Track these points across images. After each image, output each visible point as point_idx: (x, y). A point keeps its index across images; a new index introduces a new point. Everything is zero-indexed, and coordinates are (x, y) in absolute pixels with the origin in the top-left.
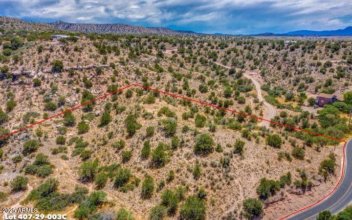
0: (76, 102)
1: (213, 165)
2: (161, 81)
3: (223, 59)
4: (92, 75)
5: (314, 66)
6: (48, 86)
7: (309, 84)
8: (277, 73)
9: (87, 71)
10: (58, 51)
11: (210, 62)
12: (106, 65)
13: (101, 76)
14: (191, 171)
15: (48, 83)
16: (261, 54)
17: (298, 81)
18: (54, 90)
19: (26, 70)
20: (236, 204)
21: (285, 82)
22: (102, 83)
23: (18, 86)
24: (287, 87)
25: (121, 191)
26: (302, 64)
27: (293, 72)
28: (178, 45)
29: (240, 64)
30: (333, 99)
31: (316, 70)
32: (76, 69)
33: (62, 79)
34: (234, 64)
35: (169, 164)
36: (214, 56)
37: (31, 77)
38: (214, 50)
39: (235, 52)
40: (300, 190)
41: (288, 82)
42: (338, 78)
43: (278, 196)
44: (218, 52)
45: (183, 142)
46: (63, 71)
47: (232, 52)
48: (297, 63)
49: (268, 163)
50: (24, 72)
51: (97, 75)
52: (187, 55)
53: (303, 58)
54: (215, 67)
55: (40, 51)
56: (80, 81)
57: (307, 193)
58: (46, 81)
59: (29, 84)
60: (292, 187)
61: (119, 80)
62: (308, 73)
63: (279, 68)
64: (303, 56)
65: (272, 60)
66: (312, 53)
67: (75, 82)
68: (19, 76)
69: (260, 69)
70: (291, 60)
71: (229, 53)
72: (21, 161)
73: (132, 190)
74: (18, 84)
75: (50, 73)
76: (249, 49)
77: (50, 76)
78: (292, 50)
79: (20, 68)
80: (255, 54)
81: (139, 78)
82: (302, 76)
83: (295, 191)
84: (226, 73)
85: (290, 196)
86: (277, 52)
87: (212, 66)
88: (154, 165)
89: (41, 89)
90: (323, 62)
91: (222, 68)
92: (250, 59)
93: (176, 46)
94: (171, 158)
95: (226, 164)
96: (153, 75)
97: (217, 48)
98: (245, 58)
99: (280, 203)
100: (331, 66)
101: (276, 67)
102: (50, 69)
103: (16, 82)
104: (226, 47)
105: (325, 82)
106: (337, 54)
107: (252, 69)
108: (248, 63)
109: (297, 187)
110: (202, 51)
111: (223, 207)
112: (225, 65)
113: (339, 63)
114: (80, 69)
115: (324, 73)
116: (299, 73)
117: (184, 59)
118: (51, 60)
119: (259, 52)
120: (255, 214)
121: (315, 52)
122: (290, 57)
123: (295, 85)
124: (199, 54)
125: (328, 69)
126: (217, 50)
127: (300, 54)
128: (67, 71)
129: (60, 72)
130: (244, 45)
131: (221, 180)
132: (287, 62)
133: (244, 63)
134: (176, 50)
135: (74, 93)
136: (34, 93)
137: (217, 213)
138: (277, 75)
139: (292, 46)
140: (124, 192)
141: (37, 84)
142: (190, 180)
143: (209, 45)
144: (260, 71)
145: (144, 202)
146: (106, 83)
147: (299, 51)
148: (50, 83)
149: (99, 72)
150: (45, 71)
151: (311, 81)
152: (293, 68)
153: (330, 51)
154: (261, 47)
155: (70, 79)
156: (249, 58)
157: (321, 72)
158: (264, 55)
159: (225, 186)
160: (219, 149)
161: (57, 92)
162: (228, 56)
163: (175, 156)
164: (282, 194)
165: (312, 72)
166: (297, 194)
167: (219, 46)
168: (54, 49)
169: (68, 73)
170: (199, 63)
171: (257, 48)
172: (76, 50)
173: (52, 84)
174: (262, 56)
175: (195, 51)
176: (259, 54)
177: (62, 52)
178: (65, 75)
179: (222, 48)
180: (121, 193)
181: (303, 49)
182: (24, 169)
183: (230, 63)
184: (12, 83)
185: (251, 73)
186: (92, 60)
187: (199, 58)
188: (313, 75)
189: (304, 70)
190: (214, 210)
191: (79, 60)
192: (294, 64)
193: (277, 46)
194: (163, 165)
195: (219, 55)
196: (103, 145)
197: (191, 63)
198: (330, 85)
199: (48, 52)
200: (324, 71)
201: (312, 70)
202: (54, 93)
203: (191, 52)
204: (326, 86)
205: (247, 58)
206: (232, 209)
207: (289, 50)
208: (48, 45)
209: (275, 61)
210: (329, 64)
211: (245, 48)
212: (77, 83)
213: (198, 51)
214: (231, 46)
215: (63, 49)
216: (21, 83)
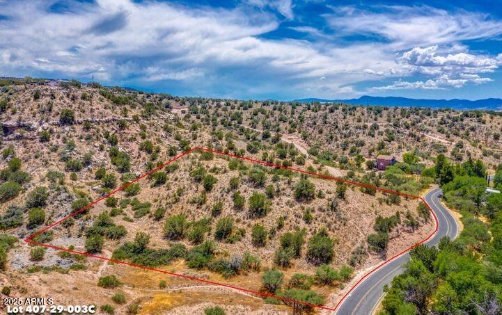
0: (106, 162)
1: (320, 209)
2: (198, 140)
3: (250, 121)
4: (113, 129)
5: (360, 129)
6: (60, 141)
7: (360, 148)
8: (320, 137)
9: (106, 125)
10: (62, 98)
11: (235, 124)
12: (128, 119)
13: (125, 131)
14: (300, 217)
15: (58, 137)
16: (296, 116)
17: (346, 144)
18: (71, 146)
19: (24, 121)
20: (359, 240)
21: (333, 146)
22: (130, 140)
23: (14, 142)
24: (336, 151)
25: (227, 243)
26: (346, 127)
27: (339, 136)
28: (188, 103)
29: (274, 127)
30: (393, 160)
31: (364, 133)
32: (92, 122)
33: (76, 134)
34: (266, 127)
35: (271, 213)
36: (238, 117)
37: (34, 130)
38: (236, 110)
39: (263, 113)
40: (410, 228)
41: (336, 146)
42: (389, 141)
43: (394, 233)
44: (242, 113)
45: (278, 191)
46: (75, 124)
47: (260, 114)
48: (340, 126)
49: (372, 206)
50: (22, 123)
51: (121, 130)
52: (203, 116)
53: (346, 120)
54: (242, 130)
55: (36, 97)
56: (101, 136)
57: (416, 232)
58: (56, 135)
59: (31, 139)
60: (403, 226)
61: (149, 137)
62: (355, 137)
63: (321, 132)
64: (345, 118)
65: (311, 122)
66: (354, 115)
67: (95, 138)
68: (13, 128)
69: (299, 132)
70: (333, 122)
71: (256, 114)
72: (73, 224)
73: (240, 240)
74: (14, 139)
75: (59, 125)
76: (280, 110)
77: (59, 129)
78: (332, 111)
79: (15, 117)
80: (289, 116)
81: (170, 136)
82: (349, 139)
83: (406, 229)
84: (259, 137)
85: (404, 234)
86: (313, 114)
87: (238, 129)
88: (254, 215)
89: (51, 145)
90: (369, 125)
91: (252, 132)
92: (284, 122)
93: (185, 104)
94: (271, 207)
95: (333, 208)
96: (185, 133)
97: (239, 109)
98: (277, 119)
99: (397, 239)
100: (378, 128)
101: (316, 131)
102: (57, 120)
103: (11, 136)
104: (250, 107)
105: (377, 146)
106: (381, 116)
107: (291, 132)
108: (282, 126)
109: (408, 225)
110: (220, 111)
111: (349, 244)
112: (255, 128)
113: (385, 126)
114: (96, 121)
115: (373, 136)
116: (345, 136)
117: (199, 121)
118: (55, 109)
119: (293, 113)
120: (381, 247)
121: (358, 114)
122: (330, 119)
123: (344, 149)
124: (218, 115)
125: (376, 132)
126: (240, 111)
127: (341, 116)
128: (79, 123)
129: (72, 124)
130: (272, 106)
131: (335, 222)
132: (328, 125)
133: (278, 125)
134: (186, 109)
135: (98, 152)
136: (44, 150)
137: (344, 249)
138: (320, 139)
139: (330, 107)
140: (231, 243)
141: (44, 139)
142: (302, 224)
143: (228, 104)
144: (300, 135)
145: (260, 250)
146: (135, 139)
147: (339, 112)
148: (61, 138)
149: (122, 126)
150: (51, 122)
151: (362, 144)
152: (336, 131)
153: (372, 113)
154: (294, 108)
155: (87, 133)
156: (282, 120)
157: (370, 134)
158: (299, 117)
159: (342, 227)
160: (320, 196)
161: (75, 149)
162: (255, 118)
163: (275, 205)
164: (397, 231)
165: (360, 136)
166: (409, 232)
167: (241, 106)
168: (56, 95)
169: (81, 127)
170: (220, 126)
171: (289, 109)
172: (84, 98)
173: (64, 139)
174: (297, 118)
175: (211, 112)
176: (294, 116)
177: (67, 100)
178: (79, 128)
179: (245, 109)
180: (228, 245)
181: (343, 110)
182: (84, 234)
183: (260, 125)
184: (4, 138)
185: (290, 137)
186: (109, 111)
187: (218, 120)
188: (361, 138)
189: (350, 133)
190: (341, 248)
191: (92, 111)
192: (337, 127)
193: (312, 107)
194: (265, 214)
195: (244, 117)
196: (174, 203)
197: (211, 126)
198: (383, 148)
199: (48, 99)
200: (372, 133)
201: (359, 133)
202: (72, 150)
203: (207, 113)
204: (379, 149)
205: (281, 120)
206: (358, 245)
207: (327, 111)
208: (47, 90)
209: (315, 123)
210: (375, 127)
211: (275, 109)
212: (98, 139)
213: (216, 111)
214: (256, 107)
215: (68, 96)
216: (19, 138)
